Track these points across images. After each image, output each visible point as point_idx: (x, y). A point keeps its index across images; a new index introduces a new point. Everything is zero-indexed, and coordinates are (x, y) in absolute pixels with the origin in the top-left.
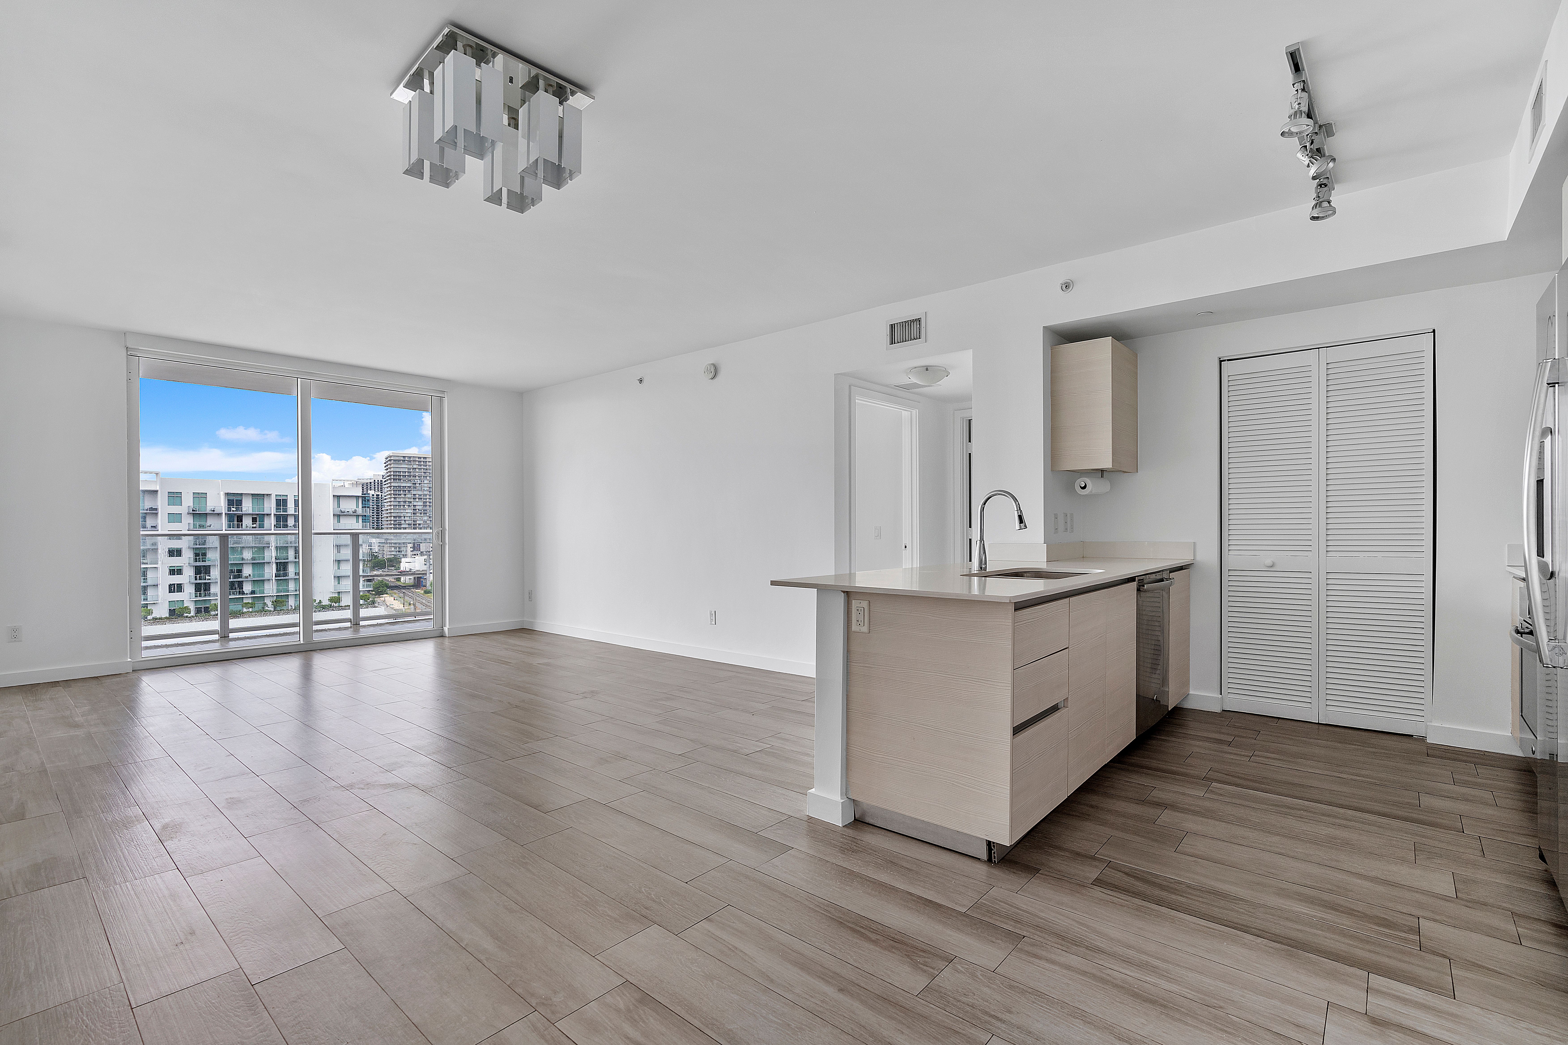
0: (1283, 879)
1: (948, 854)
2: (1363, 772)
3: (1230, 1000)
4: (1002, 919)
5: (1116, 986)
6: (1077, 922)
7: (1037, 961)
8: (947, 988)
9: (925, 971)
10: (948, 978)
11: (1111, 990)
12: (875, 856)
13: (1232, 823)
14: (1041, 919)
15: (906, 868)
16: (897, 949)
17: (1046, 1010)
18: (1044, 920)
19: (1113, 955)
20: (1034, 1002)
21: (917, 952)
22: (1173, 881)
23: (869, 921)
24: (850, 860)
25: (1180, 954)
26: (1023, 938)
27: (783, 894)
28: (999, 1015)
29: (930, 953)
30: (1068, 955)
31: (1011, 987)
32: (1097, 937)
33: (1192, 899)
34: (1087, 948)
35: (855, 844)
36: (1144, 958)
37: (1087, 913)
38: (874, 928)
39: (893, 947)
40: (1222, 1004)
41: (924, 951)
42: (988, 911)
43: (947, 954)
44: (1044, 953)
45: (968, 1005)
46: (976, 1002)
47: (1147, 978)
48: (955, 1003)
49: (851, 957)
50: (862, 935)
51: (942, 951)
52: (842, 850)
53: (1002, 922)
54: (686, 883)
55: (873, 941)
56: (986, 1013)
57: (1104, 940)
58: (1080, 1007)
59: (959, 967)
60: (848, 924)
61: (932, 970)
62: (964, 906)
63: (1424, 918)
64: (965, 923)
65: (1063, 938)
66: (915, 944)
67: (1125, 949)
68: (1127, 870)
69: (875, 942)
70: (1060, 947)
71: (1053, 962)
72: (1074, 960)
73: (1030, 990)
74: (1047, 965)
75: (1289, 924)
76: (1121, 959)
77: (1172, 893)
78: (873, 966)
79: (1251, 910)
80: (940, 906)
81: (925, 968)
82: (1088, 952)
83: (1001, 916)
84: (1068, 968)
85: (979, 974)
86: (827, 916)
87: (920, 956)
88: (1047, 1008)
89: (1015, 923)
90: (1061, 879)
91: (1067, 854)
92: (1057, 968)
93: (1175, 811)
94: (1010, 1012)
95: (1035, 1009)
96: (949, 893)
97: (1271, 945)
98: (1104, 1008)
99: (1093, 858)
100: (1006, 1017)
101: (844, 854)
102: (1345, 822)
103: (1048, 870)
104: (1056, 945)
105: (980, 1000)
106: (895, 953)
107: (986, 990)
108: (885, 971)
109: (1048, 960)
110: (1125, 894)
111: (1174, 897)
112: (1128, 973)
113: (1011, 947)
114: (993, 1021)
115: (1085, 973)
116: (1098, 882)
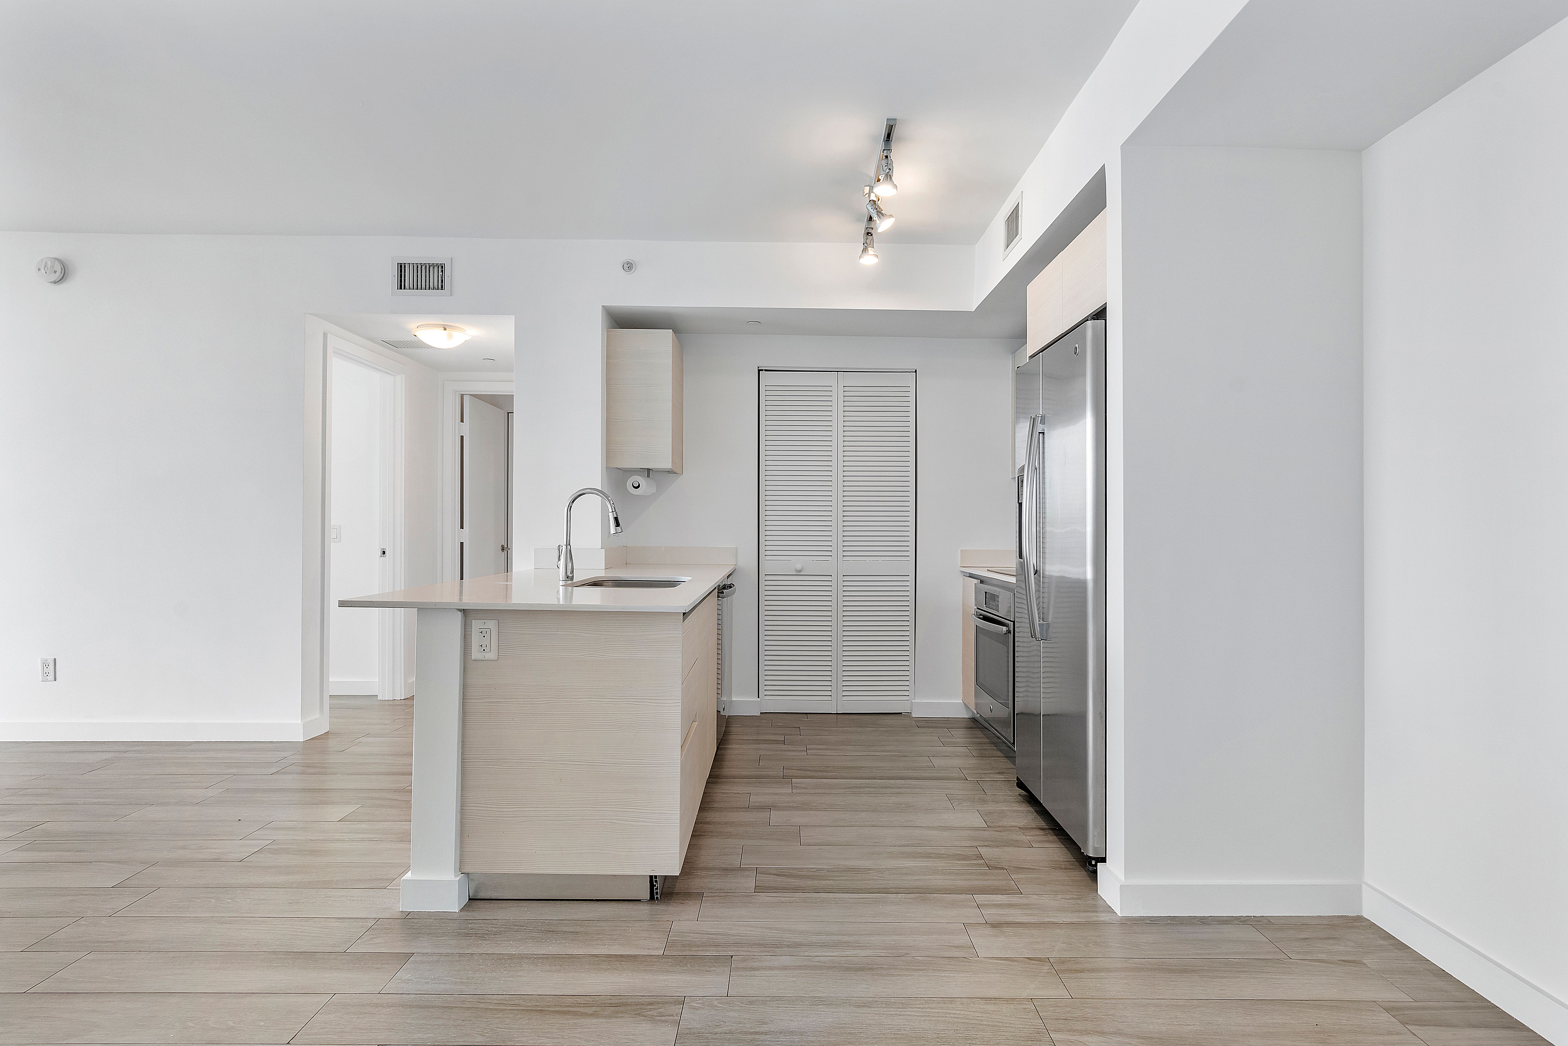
0: (886, 845)
1: (605, 904)
2: (887, 748)
3: (909, 946)
4: (701, 949)
5: (829, 968)
6: (766, 928)
7: (757, 972)
8: (697, 1027)
9: (666, 1021)
10: (691, 1018)
11: (828, 972)
12: (525, 931)
13: (827, 810)
14: (736, 936)
15: (571, 932)
16: (622, 1012)
17: (791, 1009)
18: (738, 936)
19: (811, 945)
20: (779, 1007)
21: (645, 1007)
22: (814, 870)
23: (572, 997)
24: (499, 944)
25: (857, 926)
26: (732, 958)
27: (444, 1007)
28: (758, 1030)
29: (658, 1003)
30: (777, 958)
31: (751, 1003)
32: (790, 935)
33: (837, 880)
34: (788, 946)
35: (491, 925)
36: (835, 938)
37: (768, 918)
38: (582, 1002)
39: (617, 1012)
40: (906, 952)
41: (651, 1004)
42: (684, 946)
43: (675, 997)
44: (758, 964)
45: (725, 1033)
46: (731, 1028)
47: (847, 953)
48: (715, 1037)
49: (580, 1038)
50: (575, 1014)
51: (667, 997)
52: (479, 937)
53: (702, 951)
54: (288, 1043)
55: (591, 1015)
56: (746, 1033)
57: (797, 935)
58: (815, 995)
59: (694, 1004)
60: (550, 1009)
61: (672, 1018)
62: (657, 949)
63: (979, 846)
64: (670, 964)
65: (764, 945)
66: (637, 1000)
67: (817, 937)
68: (774, 872)
69: (594, 1015)
70: (767, 954)
71: (771, 968)
72: (786, 960)
73: (768, 999)
74: (767, 973)
75: (910, 877)
76: (819, 946)
77: (820, 880)
78: (609, 1038)
79: (881, 875)
80: (635, 956)
81: (663, 1018)
82: (790, 949)
83: (698, 946)
84: (785, 968)
85: (716, 1003)
86: (518, 1010)
87: (651, 1010)
88: (791, 1007)
89: (715, 947)
90: (725, 896)
91: (716, 872)
92: (776, 972)
93: (779, 810)
94: (765, 1023)
95: (783, 1012)
96: (635, 942)
97: (908, 897)
98: (833, 989)
99: (740, 869)
100: (765, 1028)
101: (486, 940)
102: (898, 790)
103: (710, 891)
104: (763, 954)
105: (733, 1025)
106: (623, 1017)
107: (731, 1014)
108: (626, 1037)
109: (764, 969)
110: (787, 892)
111: (824, 882)
112: (831, 954)
113: (727, 969)
114: (757, 1037)
115: (800, 967)
116: (758, 889)
